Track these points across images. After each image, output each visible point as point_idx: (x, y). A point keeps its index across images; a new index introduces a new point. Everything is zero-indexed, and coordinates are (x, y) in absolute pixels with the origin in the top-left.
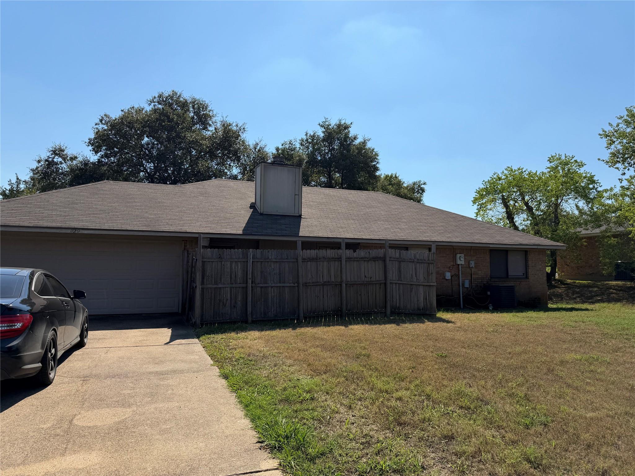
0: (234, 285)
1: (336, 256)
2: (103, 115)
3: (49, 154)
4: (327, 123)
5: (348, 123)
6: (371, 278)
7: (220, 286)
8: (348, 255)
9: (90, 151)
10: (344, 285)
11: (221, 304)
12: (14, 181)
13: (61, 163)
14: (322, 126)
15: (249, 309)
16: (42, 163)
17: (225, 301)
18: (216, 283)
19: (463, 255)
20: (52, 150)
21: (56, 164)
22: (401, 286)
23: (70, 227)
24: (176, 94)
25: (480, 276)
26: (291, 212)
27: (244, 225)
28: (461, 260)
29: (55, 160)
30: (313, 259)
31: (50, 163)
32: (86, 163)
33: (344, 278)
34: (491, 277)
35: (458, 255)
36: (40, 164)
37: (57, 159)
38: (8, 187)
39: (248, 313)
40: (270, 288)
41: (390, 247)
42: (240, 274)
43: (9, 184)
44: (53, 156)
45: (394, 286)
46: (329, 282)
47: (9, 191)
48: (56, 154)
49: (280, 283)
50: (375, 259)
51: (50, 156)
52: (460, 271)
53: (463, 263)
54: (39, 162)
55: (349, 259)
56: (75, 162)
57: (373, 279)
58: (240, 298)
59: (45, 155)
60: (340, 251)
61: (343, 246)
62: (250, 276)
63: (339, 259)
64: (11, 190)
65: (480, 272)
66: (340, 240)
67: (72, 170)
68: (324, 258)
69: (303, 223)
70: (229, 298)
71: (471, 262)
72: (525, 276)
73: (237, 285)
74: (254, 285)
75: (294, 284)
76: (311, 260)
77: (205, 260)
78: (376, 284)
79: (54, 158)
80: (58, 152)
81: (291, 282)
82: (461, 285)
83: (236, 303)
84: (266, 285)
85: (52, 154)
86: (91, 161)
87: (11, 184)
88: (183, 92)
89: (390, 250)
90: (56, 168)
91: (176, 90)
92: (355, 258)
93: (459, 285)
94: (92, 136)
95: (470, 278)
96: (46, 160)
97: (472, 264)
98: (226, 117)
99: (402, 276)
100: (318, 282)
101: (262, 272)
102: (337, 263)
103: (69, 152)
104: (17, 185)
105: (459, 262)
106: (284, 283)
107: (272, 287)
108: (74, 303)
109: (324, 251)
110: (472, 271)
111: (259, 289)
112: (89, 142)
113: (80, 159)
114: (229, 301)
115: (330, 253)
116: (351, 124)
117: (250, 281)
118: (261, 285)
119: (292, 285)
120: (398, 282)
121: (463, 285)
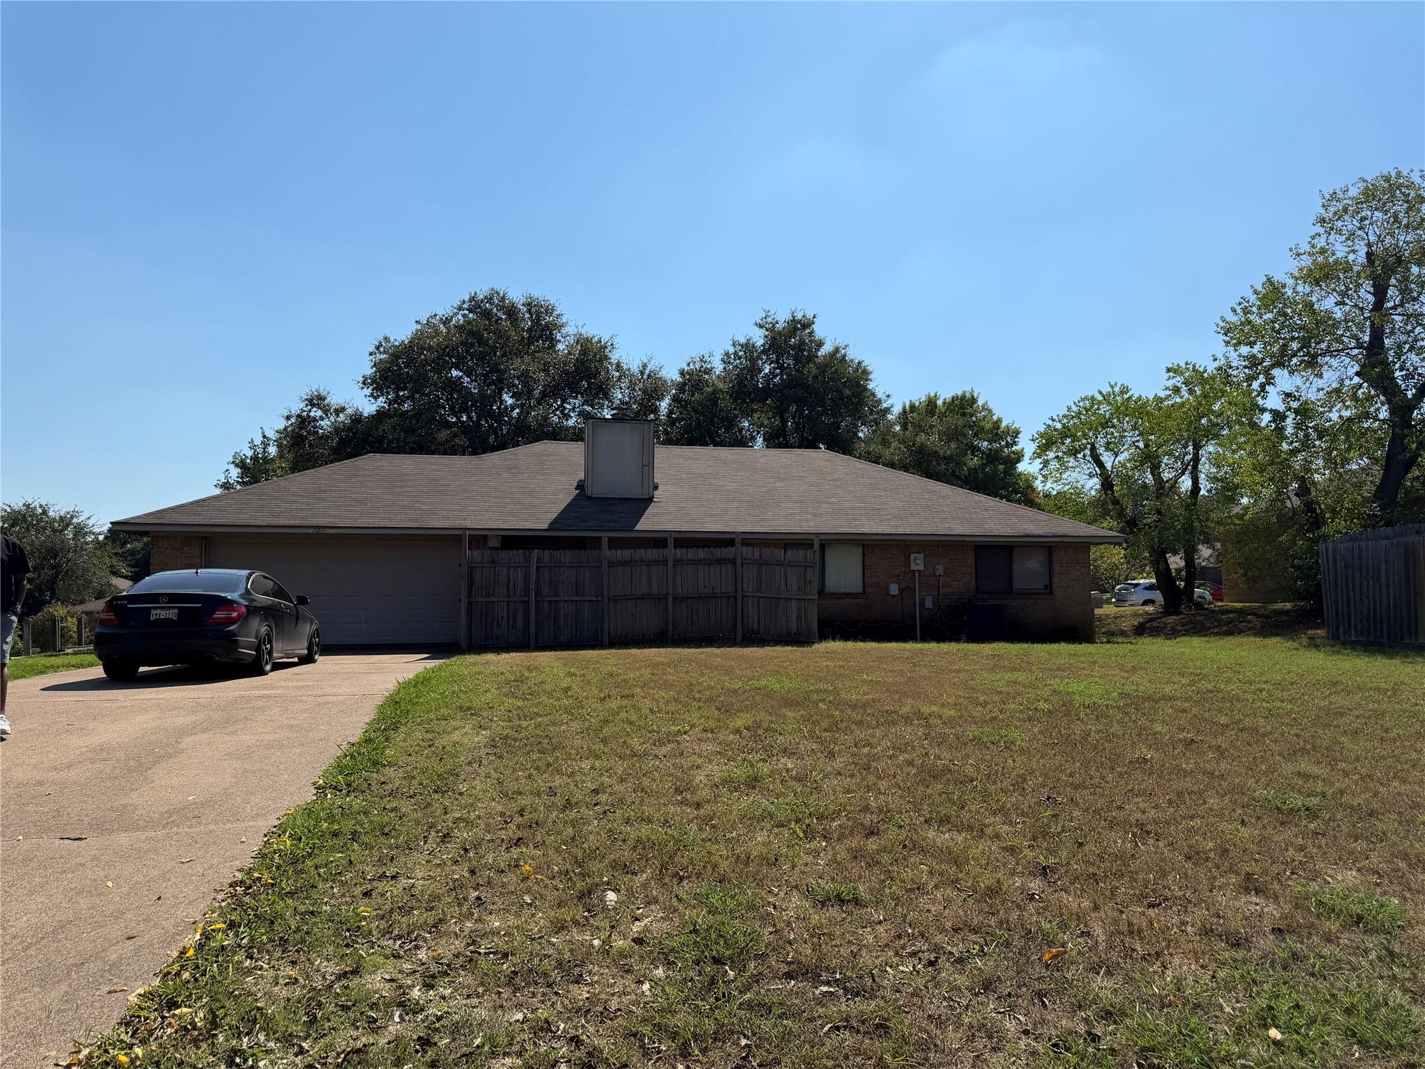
0: (511, 599)
1: (661, 558)
2: (381, 338)
3: (302, 405)
4: (769, 320)
5: (810, 315)
6: (713, 589)
7: (493, 599)
8: (679, 556)
9: (366, 396)
10: (670, 599)
11: (495, 624)
12: (258, 441)
13: (322, 419)
14: (761, 326)
15: (532, 630)
16: (293, 420)
17: (500, 619)
18: (488, 596)
19: (922, 555)
20: (307, 399)
21: (315, 420)
22: (762, 601)
23: (312, 525)
24: (498, 293)
25: (956, 590)
26: (637, 493)
27: (554, 516)
28: (917, 563)
29: (312, 414)
30: (626, 562)
31: (304, 421)
32: (357, 419)
33: (671, 589)
34: (978, 590)
35: (913, 556)
36: (290, 422)
37: (316, 413)
38: (250, 453)
39: (531, 635)
40: (562, 603)
41: (743, 544)
42: (520, 583)
43: (250, 448)
44: (309, 407)
45: (750, 601)
46: (649, 594)
47: (251, 460)
48: (313, 405)
49: (577, 595)
50: (721, 561)
51: (305, 409)
52: (917, 582)
53: (921, 568)
54: (288, 418)
55: (679, 562)
56: (342, 417)
57: (716, 591)
58: (520, 616)
59: (297, 407)
60: (666, 551)
61: (671, 543)
62: (533, 586)
63: (664, 562)
64: (255, 458)
65: (956, 583)
66: (667, 535)
67: (337, 430)
68: (641, 560)
69: (651, 510)
70: (505, 615)
71: (937, 566)
72: (1048, 591)
73: (516, 599)
74: (539, 598)
75: (597, 597)
76: (623, 563)
77: (472, 565)
78: (721, 597)
79: (310, 411)
80: (316, 401)
81: (593, 594)
82: (918, 604)
83: (515, 622)
84: (558, 599)
85: (307, 405)
86: (366, 415)
87: (253, 447)
88: (508, 290)
89: (744, 549)
90: (315, 427)
91: (497, 288)
92: (690, 560)
93: (915, 605)
94: (369, 371)
95: (937, 593)
96: (299, 416)
97: (940, 570)
98: (582, 327)
99: (764, 586)
100: (632, 595)
101: (550, 581)
102: (661, 567)
103: (334, 400)
104: (264, 449)
105: (913, 567)
106: (584, 596)
107: (565, 601)
108: (297, 609)
109: (643, 551)
110: (939, 583)
111: (546, 604)
112: (364, 383)
113: (349, 411)
114: (505, 619)
115: (651, 554)
116: (814, 318)
117: (533, 594)
118: (549, 599)
119: (594, 598)
120: (756, 595)
121: (922, 604)
